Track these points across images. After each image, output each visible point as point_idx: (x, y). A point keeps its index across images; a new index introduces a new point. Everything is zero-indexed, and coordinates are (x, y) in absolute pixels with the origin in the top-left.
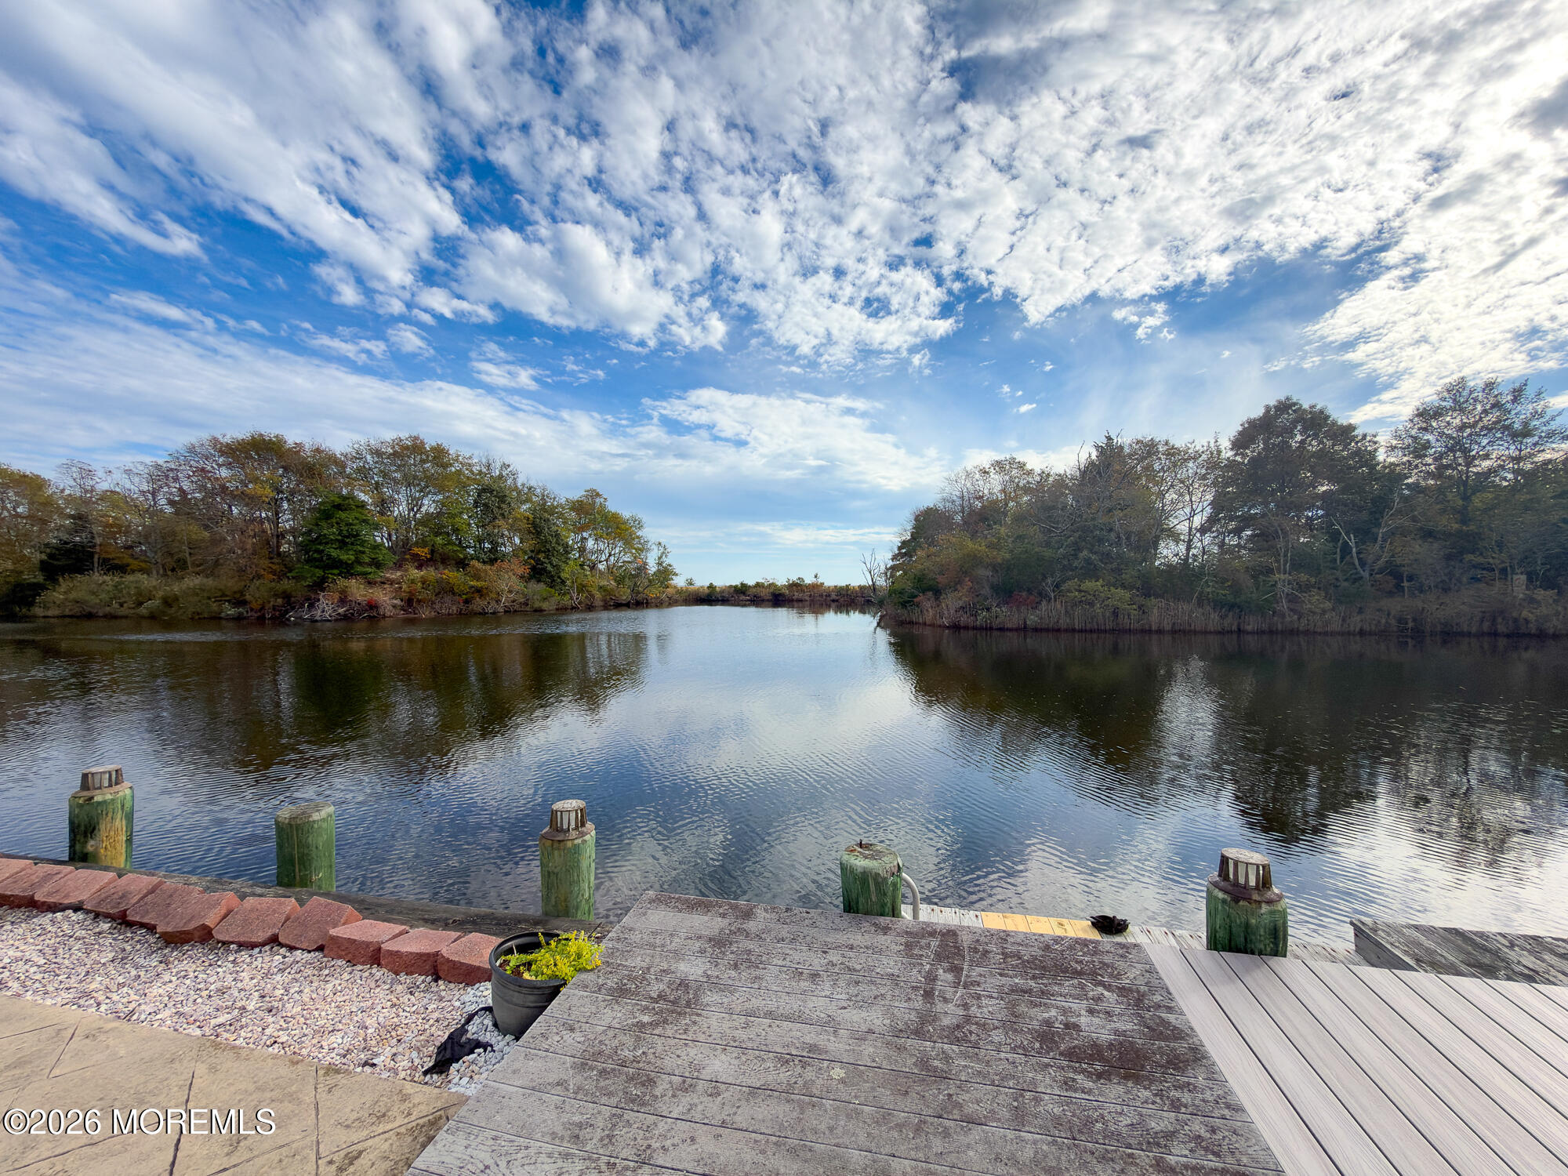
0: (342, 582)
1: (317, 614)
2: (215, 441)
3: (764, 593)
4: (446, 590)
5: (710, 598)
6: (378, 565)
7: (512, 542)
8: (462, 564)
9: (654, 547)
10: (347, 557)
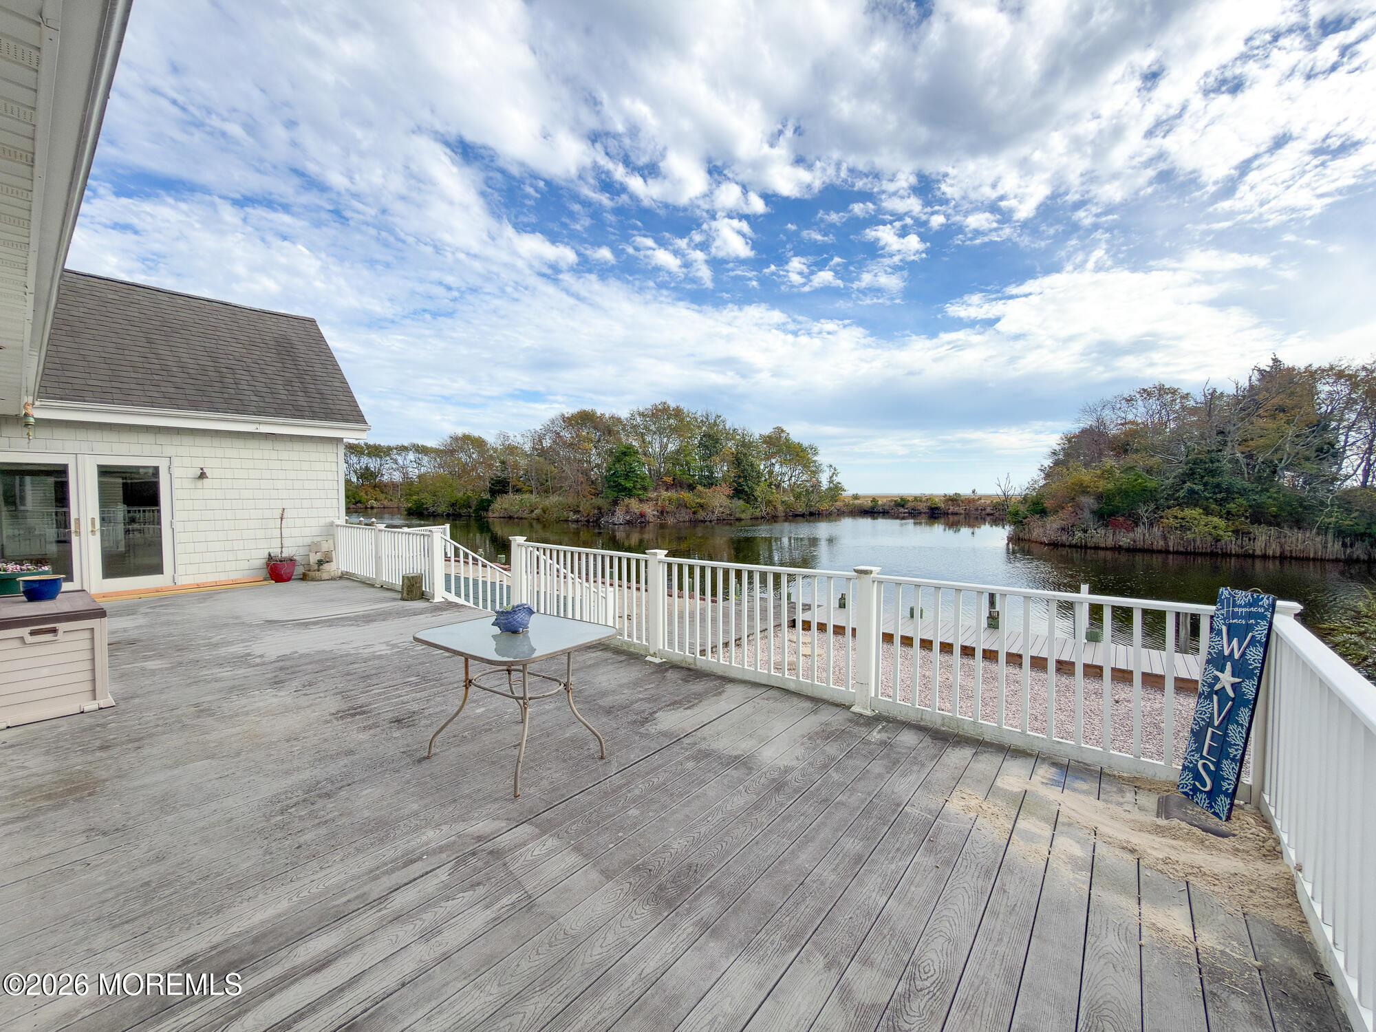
0: (627, 500)
1: (615, 519)
2: (563, 416)
3: (922, 507)
4: (682, 505)
5: (873, 510)
6: (644, 488)
7: (722, 470)
8: (691, 487)
9: (826, 468)
10: (629, 485)
